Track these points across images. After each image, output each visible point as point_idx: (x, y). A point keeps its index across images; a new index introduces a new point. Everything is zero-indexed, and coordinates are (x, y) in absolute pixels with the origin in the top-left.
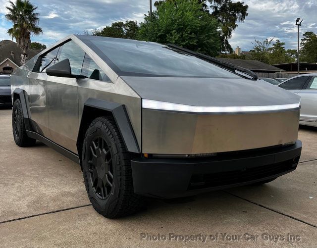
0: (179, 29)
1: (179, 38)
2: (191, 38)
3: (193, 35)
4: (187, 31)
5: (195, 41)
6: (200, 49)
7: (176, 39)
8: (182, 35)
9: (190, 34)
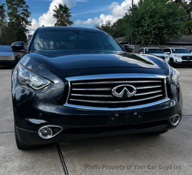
0: (151, 16)
1: (150, 23)
2: (159, 22)
3: (161, 20)
4: (157, 17)
5: (162, 24)
6: (166, 29)
7: (148, 23)
8: (153, 20)
9: (159, 19)
